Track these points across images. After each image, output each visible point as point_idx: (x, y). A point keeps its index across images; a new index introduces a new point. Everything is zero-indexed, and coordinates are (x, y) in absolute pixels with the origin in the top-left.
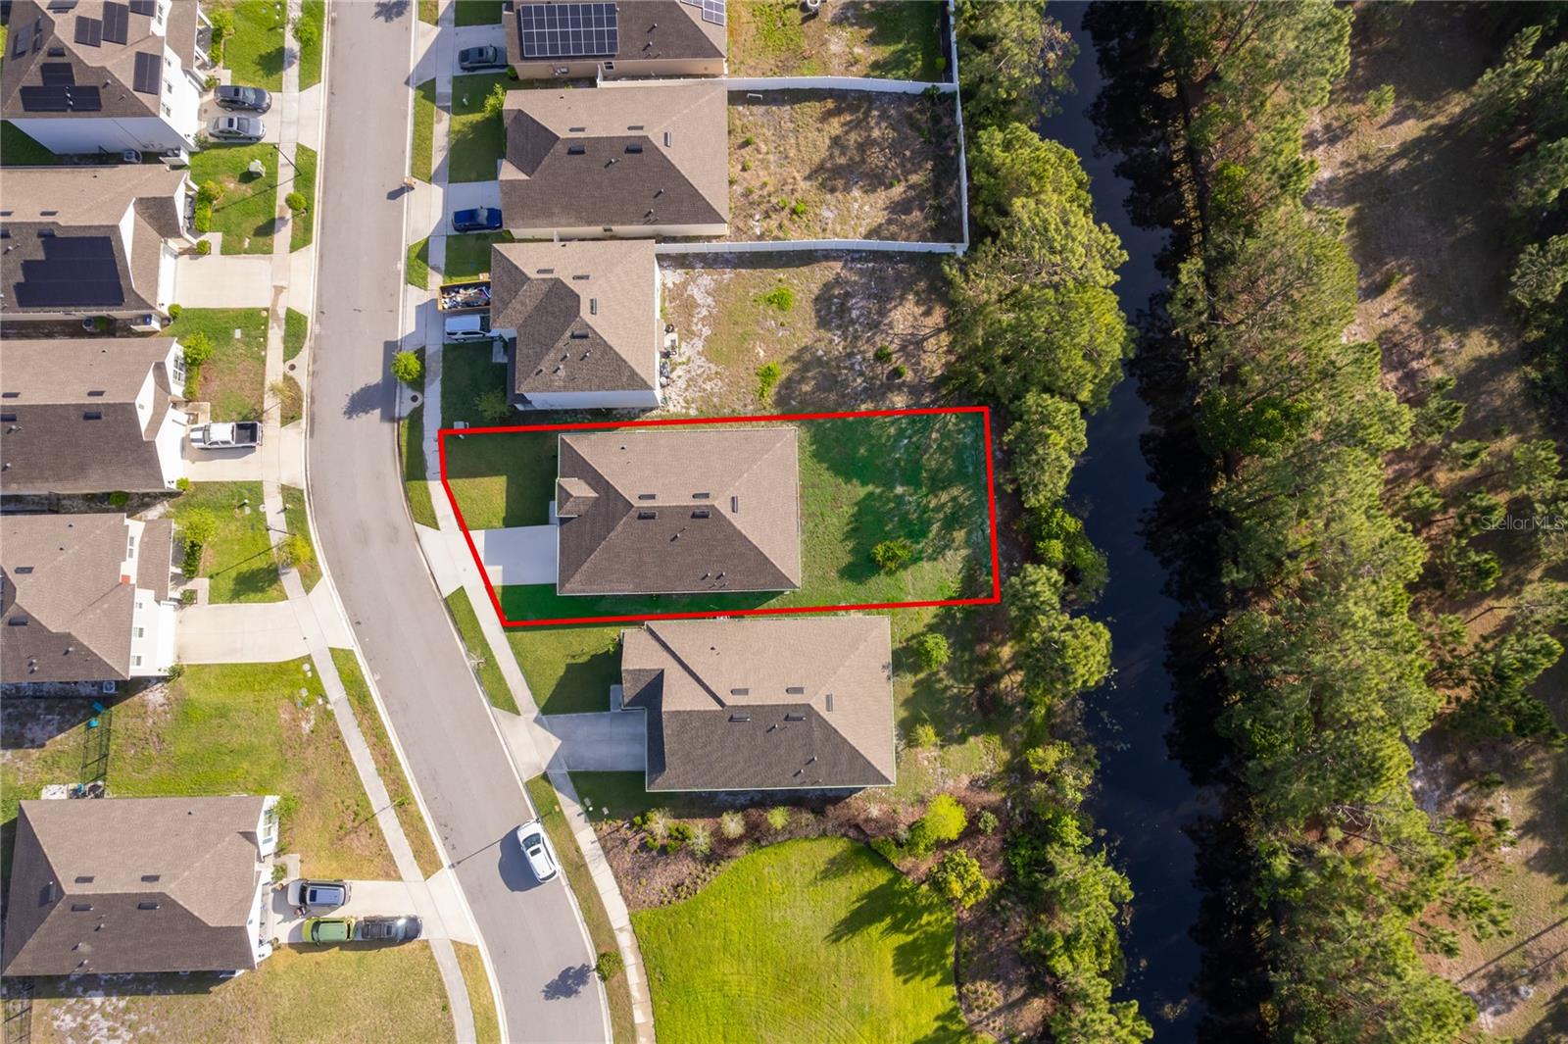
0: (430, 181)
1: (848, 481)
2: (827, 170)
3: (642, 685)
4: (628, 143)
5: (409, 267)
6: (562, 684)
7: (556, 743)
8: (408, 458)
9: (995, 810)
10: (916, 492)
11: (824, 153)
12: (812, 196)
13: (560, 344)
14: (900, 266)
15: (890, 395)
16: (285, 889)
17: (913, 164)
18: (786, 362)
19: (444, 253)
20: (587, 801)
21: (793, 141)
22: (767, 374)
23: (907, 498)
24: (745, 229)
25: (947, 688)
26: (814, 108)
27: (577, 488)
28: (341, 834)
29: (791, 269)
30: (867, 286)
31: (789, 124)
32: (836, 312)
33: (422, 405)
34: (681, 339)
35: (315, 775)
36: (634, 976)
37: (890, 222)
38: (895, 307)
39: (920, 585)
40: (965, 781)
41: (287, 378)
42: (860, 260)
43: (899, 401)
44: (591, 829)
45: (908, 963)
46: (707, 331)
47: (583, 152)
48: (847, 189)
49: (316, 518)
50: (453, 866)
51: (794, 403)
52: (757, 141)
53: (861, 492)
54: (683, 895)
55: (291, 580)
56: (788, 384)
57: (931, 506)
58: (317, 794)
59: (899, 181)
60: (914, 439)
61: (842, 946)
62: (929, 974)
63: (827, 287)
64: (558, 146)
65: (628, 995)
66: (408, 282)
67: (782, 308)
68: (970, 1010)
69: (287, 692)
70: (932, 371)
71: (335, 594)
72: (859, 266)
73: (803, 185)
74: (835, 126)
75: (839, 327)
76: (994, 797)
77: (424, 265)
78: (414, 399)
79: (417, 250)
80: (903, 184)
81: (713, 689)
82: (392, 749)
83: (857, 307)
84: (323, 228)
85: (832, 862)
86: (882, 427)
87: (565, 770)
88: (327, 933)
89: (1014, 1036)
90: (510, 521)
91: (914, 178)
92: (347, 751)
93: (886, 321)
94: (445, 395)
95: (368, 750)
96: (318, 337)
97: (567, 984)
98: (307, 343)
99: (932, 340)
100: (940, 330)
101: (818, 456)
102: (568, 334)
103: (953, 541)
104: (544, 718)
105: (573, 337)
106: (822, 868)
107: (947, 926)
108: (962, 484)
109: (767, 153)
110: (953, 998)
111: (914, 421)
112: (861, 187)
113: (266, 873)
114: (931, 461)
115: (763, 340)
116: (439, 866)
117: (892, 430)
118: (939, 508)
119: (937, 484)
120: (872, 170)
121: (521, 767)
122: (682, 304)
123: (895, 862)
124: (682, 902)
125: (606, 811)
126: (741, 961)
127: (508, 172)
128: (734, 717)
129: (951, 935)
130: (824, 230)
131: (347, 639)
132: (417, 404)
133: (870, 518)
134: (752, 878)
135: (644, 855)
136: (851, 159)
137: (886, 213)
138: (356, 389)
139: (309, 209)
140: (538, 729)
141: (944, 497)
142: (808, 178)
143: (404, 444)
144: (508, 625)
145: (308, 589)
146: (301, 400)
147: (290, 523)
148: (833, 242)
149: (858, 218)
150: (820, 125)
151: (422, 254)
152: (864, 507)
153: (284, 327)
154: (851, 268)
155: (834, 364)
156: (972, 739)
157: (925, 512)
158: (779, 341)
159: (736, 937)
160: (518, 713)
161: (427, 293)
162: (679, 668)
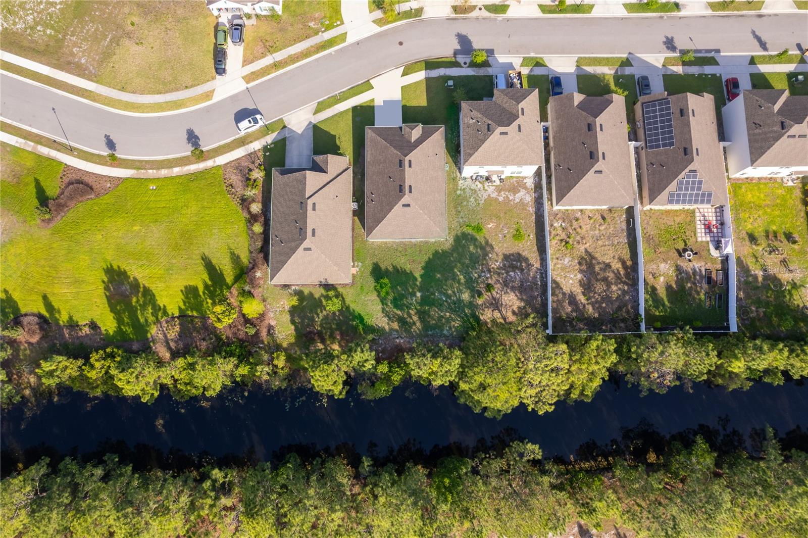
0: (578, 66)
1: (423, 268)
2: (591, 261)
3: (321, 164)
4: (595, 152)
5: (532, 58)
6: (327, 134)
7: (300, 132)
8: (436, 62)
9: (257, 333)
10: (417, 303)
11: (601, 259)
12: (576, 253)
13: (485, 119)
14: (540, 299)
15: (469, 291)
16: (241, 18)
17: (598, 308)
18: (485, 238)
19: (540, 74)
20: (273, 146)
21: (607, 243)
22: (479, 229)
23: (414, 298)
24: (557, 218)
25: (318, 315)
26: (626, 254)
27: (417, 132)
28: (263, 41)
29: (535, 241)
30: (527, 281)
31: (617, 241)
32: (512, 264)
33: (463, 67)
34: (496, 186)
35: (290, 28)
36: (194, 167)
37: (564, 294)
38: (517, 296)
39: (370, 303)
40: (273, 323)
41: (475, 7)
42: (542, 277)
43: (466, 296)
44: (260, 148)
45: (190, 292)
46: (501, 199)
47: (589, 130)
48: (581, 271)
49: (408, 23)
50: (248, 89)
51: (464, 242)
52: (606, 224)
53: (417, 275)
54: (228, 188)
55: (378, 14)
56: (474, 239)
57: (410, 311)
58: (282, 30)
59: (587, 300)
60: (445, 303)
61: (200, 261)
62: (184, 303)
63: (526, 260)
64: (592, 119)
65: (186, 165)
66: (524, 58)
67: (514, 236)
68: (167, 322)
69: (328, 15)
70: (482, 314)
71: (372, 33)
72: (538, 277)
73: (582, 248)
74: (617, 265)
75: (504, 265)
76: (264, 334)
77: (533, 65)
78: (465, 63)
79: (541, 62)
80: (586, 302)
81: (316, 195)
82: (300, 61)
83: (516, 275)
84: (551, 18)
85: (238, 257)
86: (452, 287)
87: (287, 136)
88: (221, 36)
89: (154, 343)
90: (405, 108)
91: (590, 309)
92: (300, 41)
93: (508, 290)
94: (467, 77)
95: (300, 50)
96: (495, 19)
97: (193, 138)
98: (492, 15)
99: (499, 315)
100: (505, 320)
101: (436, 253)
102: (490, 122)
103: (393, 322)
104: (311, 126)
105: (489, 125)
106: (236, 252)
107: (206, 312)
108: (422, 328)
109: (599, 230)
110: (173, 314)
111: (455, 304)
112: (583, 279)
113: (247, 9)
114: (434, 312)
115: (497, 226)
116: (248, 83)
117: (450, 292)
118: (410, 315)
119: (422, 315)
120: (592, 285)
121: (289, 117)
122: (515, 185)
123: (236, 286)
124: (225, 188)
125: (268, 154)
126: (196, 215)
127: (578, 98)
128: (303, 204)
129: (201, 313)
130: (557, 259)
131: (350, 39)
132: (462, 65)
133: (404, 279)
134: (233, 220)
135: (247, 171)
136: (598, 274)
137: (569, 292)
138: (470, 38)
139: (561, 11)
140: (306, 123)
141: (415, 318)
142: (586, 251)
143: (443, 59)
144: (355, 109)
145: (374, 22)
146: (464, 13)
147: (405, 12)
148: (550, 265)
149: (565, 277)
150: (617, 257)
151: (539, 64)
152: (409, 276)
153: (500, 4)
154: (537, 273)
155: (485, 262)
156: (293, 327)
157: (407, 307)
158: (496, 235)
159: (207, 212)
160: (314, 114)
161: (519, 67)
162: (329, 180)
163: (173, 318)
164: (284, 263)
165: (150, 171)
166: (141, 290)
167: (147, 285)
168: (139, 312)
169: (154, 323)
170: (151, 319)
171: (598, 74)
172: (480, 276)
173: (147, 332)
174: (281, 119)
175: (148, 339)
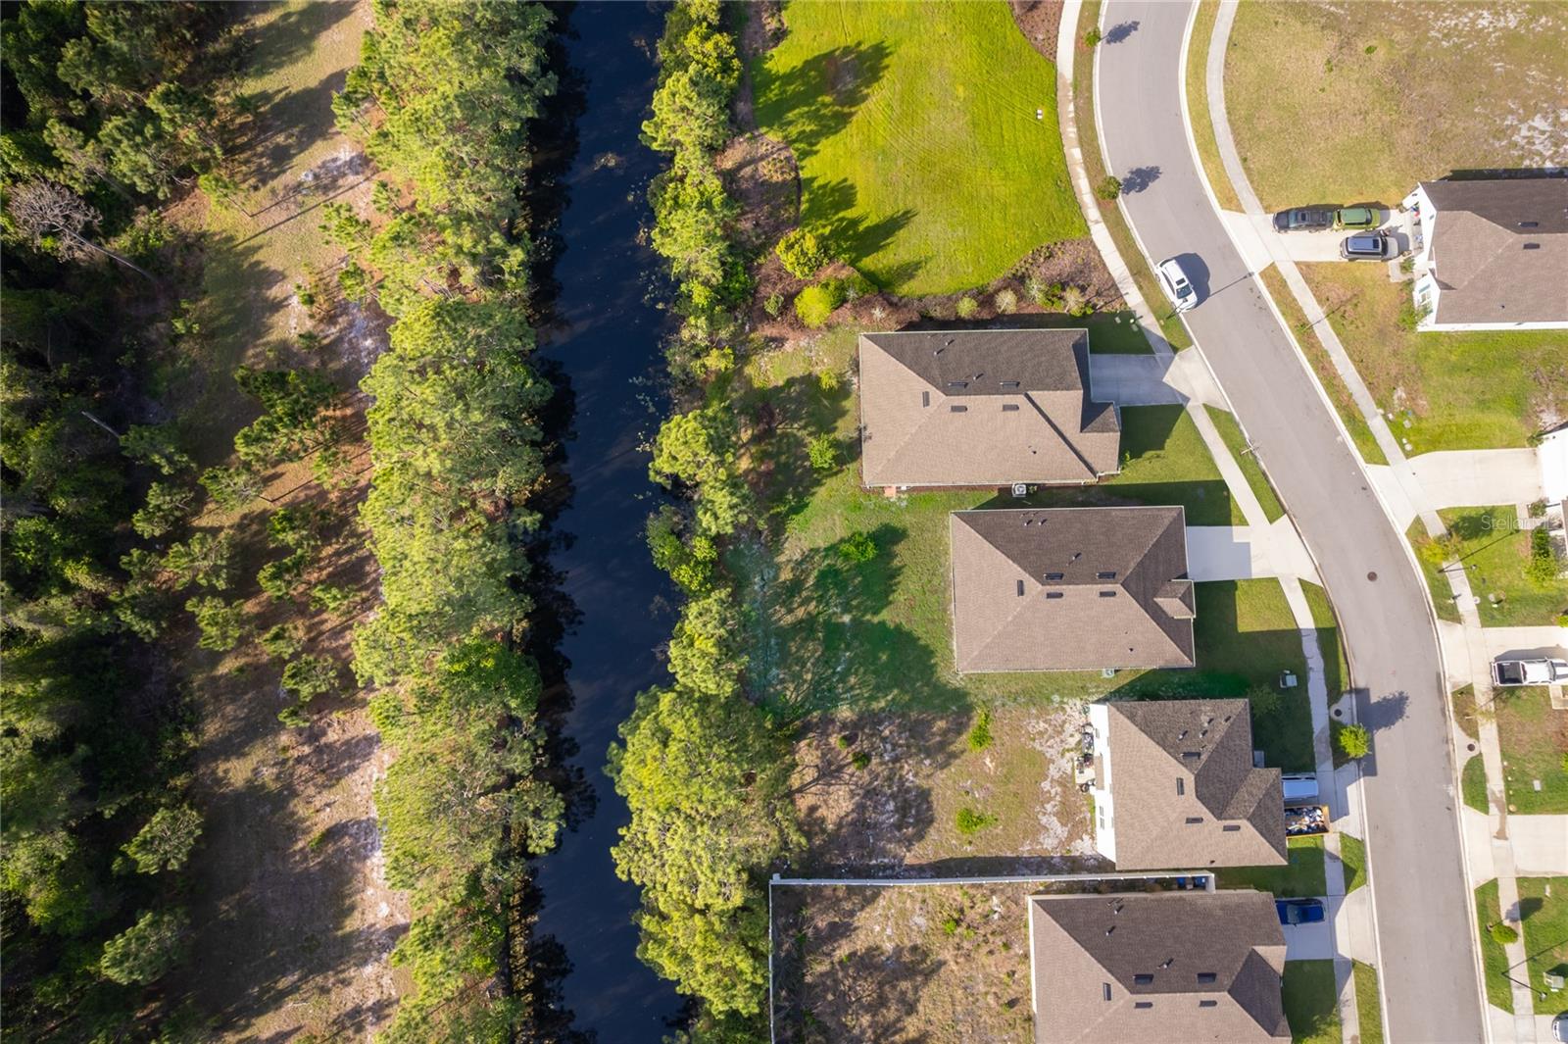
0: (1354, 964)
1: (898, 627)
2: (921, 972)
3: (1099, 420)
4: (1150, 986)
5: (1363, 860)
6: (1166, 432)
7: (1167, 379)
8: (1337, 651)
9: (766, 317)
10: (830, 616)
11: (924, 993)
12: (936, 942)
13: (1210, 747)
14: (841, 862)
15: (855, 718)
16: (1401, 253)
17: (824, 983)
18: (962, 752)
19: (1327, 875)
20: (1135, 329)
21: (959, 1009)
22: (982, 738)
23: (839, 610)
24: (1008, 903)
25: (804, 428)
27: (1176, 608)
28: (1355, 299)
29: (959, 856)
30: (877, 837)
32: (911, 807)
33: (1329, 707)
34: (1072, 777)
35: (1387, 351)
36: (1083, 185)
37: (852, 914)
38: (847, 815)
39: (828, 524)
40: (788, 346)
41: (1475, 734)
42: (885, 867)
43: (845, 712)
44: (1129, 305)
45: (843, 195)
46: (1046, 785)
47: (1200, 975)
48: (899, 950)
49: (1420, 590)
50: (1250, 275)
51: (953, 709)
52: (998, 1008)
53: (885, 615)
54: (1045, 250)
55: (1436, 528)
56: (959, 728)
57: (814, 603)
58: (1382, 334)
59: (841, 962)
60: (830, 671)
61: (902, 209)
62: (824, 187)
63: (920, 836)
64: (1228, 982)
65: (1087, 170)
66: (1361, 843)
67: (969, 812)
68: (788, 159)
69: (1424, 425)
70: (809, 745)
71: (1391, 517)
72: (887, 861)
73: (947, 955)
74: (912, 1028)
75: (908, 791)
76: (768, 330)
77: (1347, 861)
78: (1338, 713)
79: (1357, 880)
80: (836, 960)
81: (1035, 411)
82: (1318, 375)
83: (888, 814)
84: (1465, 907)
85: (911, 277)
86: (862, 684)
87: (1157, 355)
88: (1360, 216)
89: (749, 139)
90: (1231, 585)
91: (823, 968)
92: (1360, 372)
93: (857, 799)
94: (1307, 717)
95: (1340, 372)
96: (1449, 781)
97: (1142, 179)
98: (1459, 774)
99: (808, 779)
100: (800, 790)
101: (927, 652)
102: (1204, 757)
103: (793, 569)
104: (1181, 402)
105: (1199, 755)
106: (919, 272)
107: (807, 225)
108: (781, 627)
109: (986, 993)
110: (802, 168)
111: (829, 690)
112: (883, 954)
113: (1422, 262)
114: (813, 650)
115: (987, 776)
116: (1263, 274)
117: (853, 680)
118: (806, 602)
119: (807, 626)
120: (870, 974)
121: (1197, 358)
122: (1076, 813)
123: (856, 274)
124: (1045, 244)
125: (1118, 320)
126: (991, 196)
127: (1275, 956)
128: (1015, 387)
129: (805, 218)
130: (924, 901)
131: (1373, 473)
132: (1335, 707)
133: (877, 589)
134: (983, 263)
135: (1081, 283)
136: (894, 987)
137: (856, 924)
138: (1399, 724)
139: (1485, 931)
140: (1185, 391)
142: (942, 964)
143: (1343, 666)
144: (1221, 486)
145: (1418, 521)
146: (1456, 712)
147: (1446, 585)
148: (910, 886)
149: (887, 916)
150: (930, 1028)
151: (1351, 875)
152: (883, 600)
153: (1488, 792)
154: (894, 857)
155: (913, 750)
156: (781, 383)
157: (821, 597)
158: (970, 775)
159: (996, 214)
160: (1205, 406)
161: (1339, 829)
162: (1067, 435)
163: (796, 169)
164: (900, 357)
165: (1071, 107)
166: (846, 110)
167: (854, 118)
168: (806, 109)
169: (785, 137)
170: (793, 131)
171: (1339, 1011)
172: (884, 740)
173: (770, 126)
174: (1190, 343)
175: (757, 128)
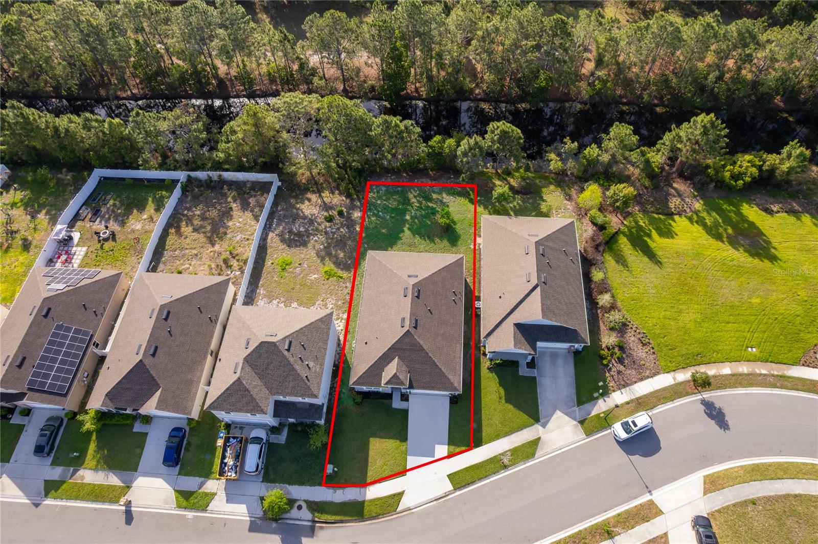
0: (129, 487)
1: (400, 239)
2: (212, 235)
3: (523, 338)
4: (160, 319)
5: (193, 508)
6: (518, 406)
7: (558, 414)
8: (345, 515)
10: (410, 211)
11: (202, 236)
12: (225, 244)
13: (292, 360)
14: (279, 208)
15: (353, 218)
17: (222, 199)
18: (323, 264)
19: (191, 478)
20: (596, 395)
21: (187, 251)
22: (329, 275)
23: (413, 215)
24: (235, 279)
26: (171, 239)
27: (390, 372)
29: (267, 258)
30: (287, 223)
31: (176, 252)
32: (299, 238)
33: (305, 501)
37: (252, 211)
38: (302, 212)
42: (271, 225)
43: (357, 214)
44: (613, 394)
45: (667, 233)
46: (294, 305)
47: (156, 347)
48: (227, 227)
51: (349, 262)
53: (407, 232)
54: (647, 340)
56: (338, 264)
57: (418, 205)
59: (229, 206)
60: (380, 210)
62: (670, 225)
63: (283, 240)
64: (146, 362)
66: (204, 510)
67: (289, 264)
68: (685, 211)
70: (343, 200)
72: (274, 226)
73: (217, 247)
74: (186, 230)
75: (308, 237)
77: (195, 495)
78: (300, 508)
79: (181, 499)
80: (231, 204)
81: (526, 292)
83: (297, 227)
85: (618, 262)
86: (371, 222)
87: (576, 409)
89: (694, 194)
91: (230, 199)
93: (310, 216)
100: (320, 196)
102: (286, 353)
103: (438, 198)
104: (542, 421)
105: (288, 350)
108: (407, 193)
110: (680, 217)
111: (369, 210)
112: (228, 220)
114: (392, 203)
115: (307, 275)
117: (373, 219)
118: (419, 202)
119: (407, 202)
120: (219, 216)
121: (576, 438)
123: (614, 232)
124: (652, 342)
125: (601, 384)
128: (543, 281)
129: (648, 215)
130: (248, 240)
132: (304, 506)
133: (422, 230)
136: (209, 224)
137: (246, 212)
140: (550, 425)
141: (414, 200)
142: (213, 245)
144: (478, 442)
148: (258, 235)
149: (246, 224)
150: (183, 237)
151: (186, 496)
152: (415, 232)
154: (275, 229)
155: (329, 241)
157: (422, 208)
158: (310, 267)
159: (668, 313)
160: (539, 439)
161: (219, 492)
162: (512, 316)
163: (679, 214)
166: (725, 239)
167: (720, 243)
168: (720, 221)
169: (699, 211)
170: (704, 215)
171: (103, 470)
172: (338, 229)
173: (704, 204)
174: (589, 433)
175: (702, 199)
